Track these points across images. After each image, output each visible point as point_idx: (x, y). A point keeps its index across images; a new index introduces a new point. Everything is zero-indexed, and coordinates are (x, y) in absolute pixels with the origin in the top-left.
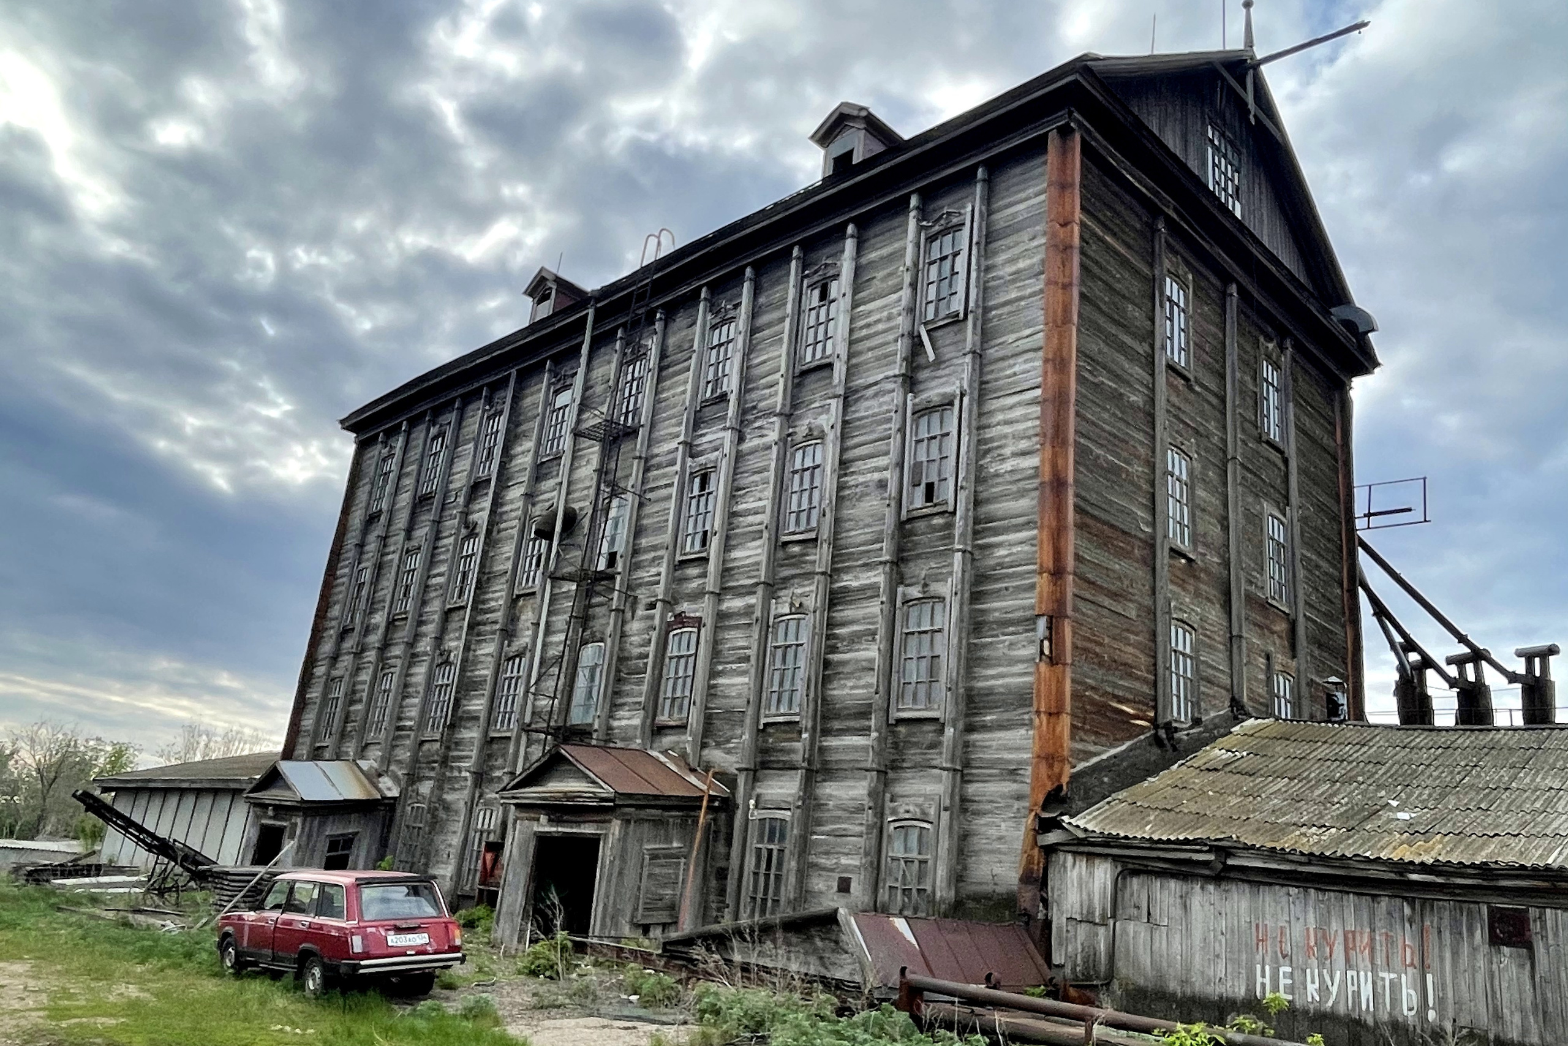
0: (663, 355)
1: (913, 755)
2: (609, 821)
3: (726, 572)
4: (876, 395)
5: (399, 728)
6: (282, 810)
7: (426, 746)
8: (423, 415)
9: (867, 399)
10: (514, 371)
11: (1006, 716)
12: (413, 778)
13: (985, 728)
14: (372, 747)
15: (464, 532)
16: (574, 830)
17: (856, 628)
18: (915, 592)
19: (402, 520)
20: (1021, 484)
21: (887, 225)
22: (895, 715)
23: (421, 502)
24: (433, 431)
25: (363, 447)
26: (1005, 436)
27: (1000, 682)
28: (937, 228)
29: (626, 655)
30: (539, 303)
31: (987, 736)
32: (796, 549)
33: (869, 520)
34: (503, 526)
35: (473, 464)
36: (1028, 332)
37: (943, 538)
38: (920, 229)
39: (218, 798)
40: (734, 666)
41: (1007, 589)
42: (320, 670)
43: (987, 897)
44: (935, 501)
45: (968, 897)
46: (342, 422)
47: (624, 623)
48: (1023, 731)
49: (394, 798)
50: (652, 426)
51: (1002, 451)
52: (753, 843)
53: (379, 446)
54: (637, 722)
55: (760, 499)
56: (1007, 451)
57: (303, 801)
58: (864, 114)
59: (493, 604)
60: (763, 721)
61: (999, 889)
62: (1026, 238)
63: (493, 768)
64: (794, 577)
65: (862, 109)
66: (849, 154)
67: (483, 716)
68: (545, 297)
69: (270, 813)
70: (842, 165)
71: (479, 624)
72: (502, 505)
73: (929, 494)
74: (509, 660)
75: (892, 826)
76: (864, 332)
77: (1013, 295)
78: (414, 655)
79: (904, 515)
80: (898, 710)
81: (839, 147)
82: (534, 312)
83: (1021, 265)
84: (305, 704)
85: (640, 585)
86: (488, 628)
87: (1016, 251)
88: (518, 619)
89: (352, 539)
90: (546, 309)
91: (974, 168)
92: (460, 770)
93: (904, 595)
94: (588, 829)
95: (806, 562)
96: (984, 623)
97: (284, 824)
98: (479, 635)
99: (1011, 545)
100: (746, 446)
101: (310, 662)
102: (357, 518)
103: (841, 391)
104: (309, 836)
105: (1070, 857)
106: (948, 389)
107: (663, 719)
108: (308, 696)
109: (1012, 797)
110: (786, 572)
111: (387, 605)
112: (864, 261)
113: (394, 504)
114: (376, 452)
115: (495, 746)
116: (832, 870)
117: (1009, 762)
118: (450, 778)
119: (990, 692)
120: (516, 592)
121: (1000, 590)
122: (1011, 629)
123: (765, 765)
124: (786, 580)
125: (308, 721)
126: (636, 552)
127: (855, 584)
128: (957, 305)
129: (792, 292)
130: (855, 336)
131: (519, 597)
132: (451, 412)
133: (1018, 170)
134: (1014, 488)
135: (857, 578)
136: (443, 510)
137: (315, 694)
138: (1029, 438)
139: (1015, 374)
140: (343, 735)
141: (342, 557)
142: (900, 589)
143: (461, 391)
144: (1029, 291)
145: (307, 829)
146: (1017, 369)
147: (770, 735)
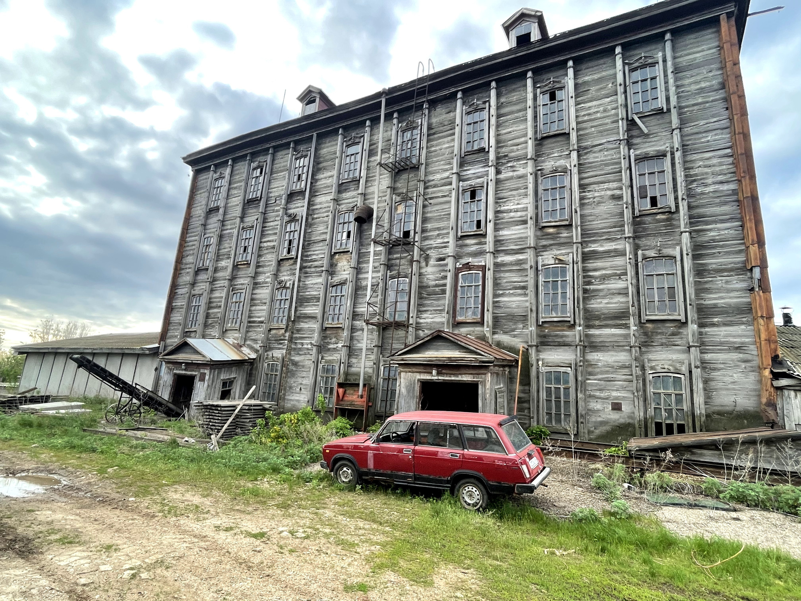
0: (430, 128)
1: (659, 339)
2: (485, 374)
3: (498, 242)
4: (601, 151)
5: (250, 322)
7: (273, 332)
8: (245, 156)
9: (594, 152)
10: (315, 134)
11: (729, 319)
12: (267, 348)
13: (713, 325)
14: (229, 332)
15: (286, 219)
16: (453, 378)
17: (604, 272)
18: (652, 253)
19: (237, 211)
20: (722, 199)
21: (596, 63)
22: (644, 318)
23: (249, 203)
24: (253, 165)
25: (197, 173)
26: (707, 173)
27: (722, 301)
28: (637, 64)
29: (425, 284)
30: (307, 104)
31: (715, 329)
32: (551, 230)
33: (605, 216)
34: (315, 216)
35: (288, 184)
36: (715, 119)
38: (624, 64)
39: (109, 358)
40: (511, 292)
41: (719, 253)
42: (183, 291)
43: (730, 413)
44: (659, 206)
45: (714, 413)
46: (184, 159)
47: (420, 268)
48: (743, 327)
49: (254, 359)
50: (427, 165)
51: (706, 181)
52: (544, 385)
53: (212, 173)
54: (444, 320)
55: (518, 204)
56: (710, 181)
57: (211, 361)
58: (539, 14)
59: (314, 257)
60: (541, 320)
61: (738, 409)
62: (705, 71)
63: (329, 343)
64: (551, 245)
65: (537, 11)
66: (528, 35)
67: (319, 316)
69: (183, 367)
71: (305, 267)
72: (313, 205)
73: (654, 202)
74: (333, 287)
75: (651, 376)
76: (586, 118)
77: (700, 100)
78: (256, 284)
79: (637, 213)
80: (646, 315)
81: (520, 30)
82: (303, 110)
83: (703, 85)
84: (172, 309)
85: (431, 248)
86: (313, 270)
87: (699, 78)
88: (336, 265)
89: (197, 222)
90: (313, 108)
91: (664, 33)
92: (302, 344)
93: (643, 255)
95: (560, 237)
96: (705, 270)
97: (194, 373)
98: (306, 273)
99: (719, 230)
100: (501, 176)
101: (174, 286)
102: (199, 211)
103: (576, 147)
104: (213, 381)
105: (792, 393)
106: (662, 148)
107: (459, 318)
108: (174, 304)
109: (739, 361)
110: (544, 243)
111: (232, 256)
112: (580, 81)
113: (227, 204)
114: (210, 176)
115: (328, 332)
116: (607, 399)
117: (735, 343)
118: (295, 349)
119: (715, 306)
120: (333, 251)
121: (714, 253)
122: (726, 274)
123: (543, 344)
124: (544, 246)
125: (177, 317)
126: (423, 231)
127: (601, 249)
128: (661, 103)
129: (530, 96)
130: (580, 119)
131: (335, 253)
132: (267, 154)
133: (693, 36)
134: (717, 200)
135: (602, 246)
136: (266, 207)
137: (180, 302)
138: (725, 174)
139: (708, 141)
140: (206, 325)
141: (189, 231)
142: (640, 252)
143: (274, 144)
144: (711, 98)
145: (212, 376)
146: (709, 138)
147: (546, 328)
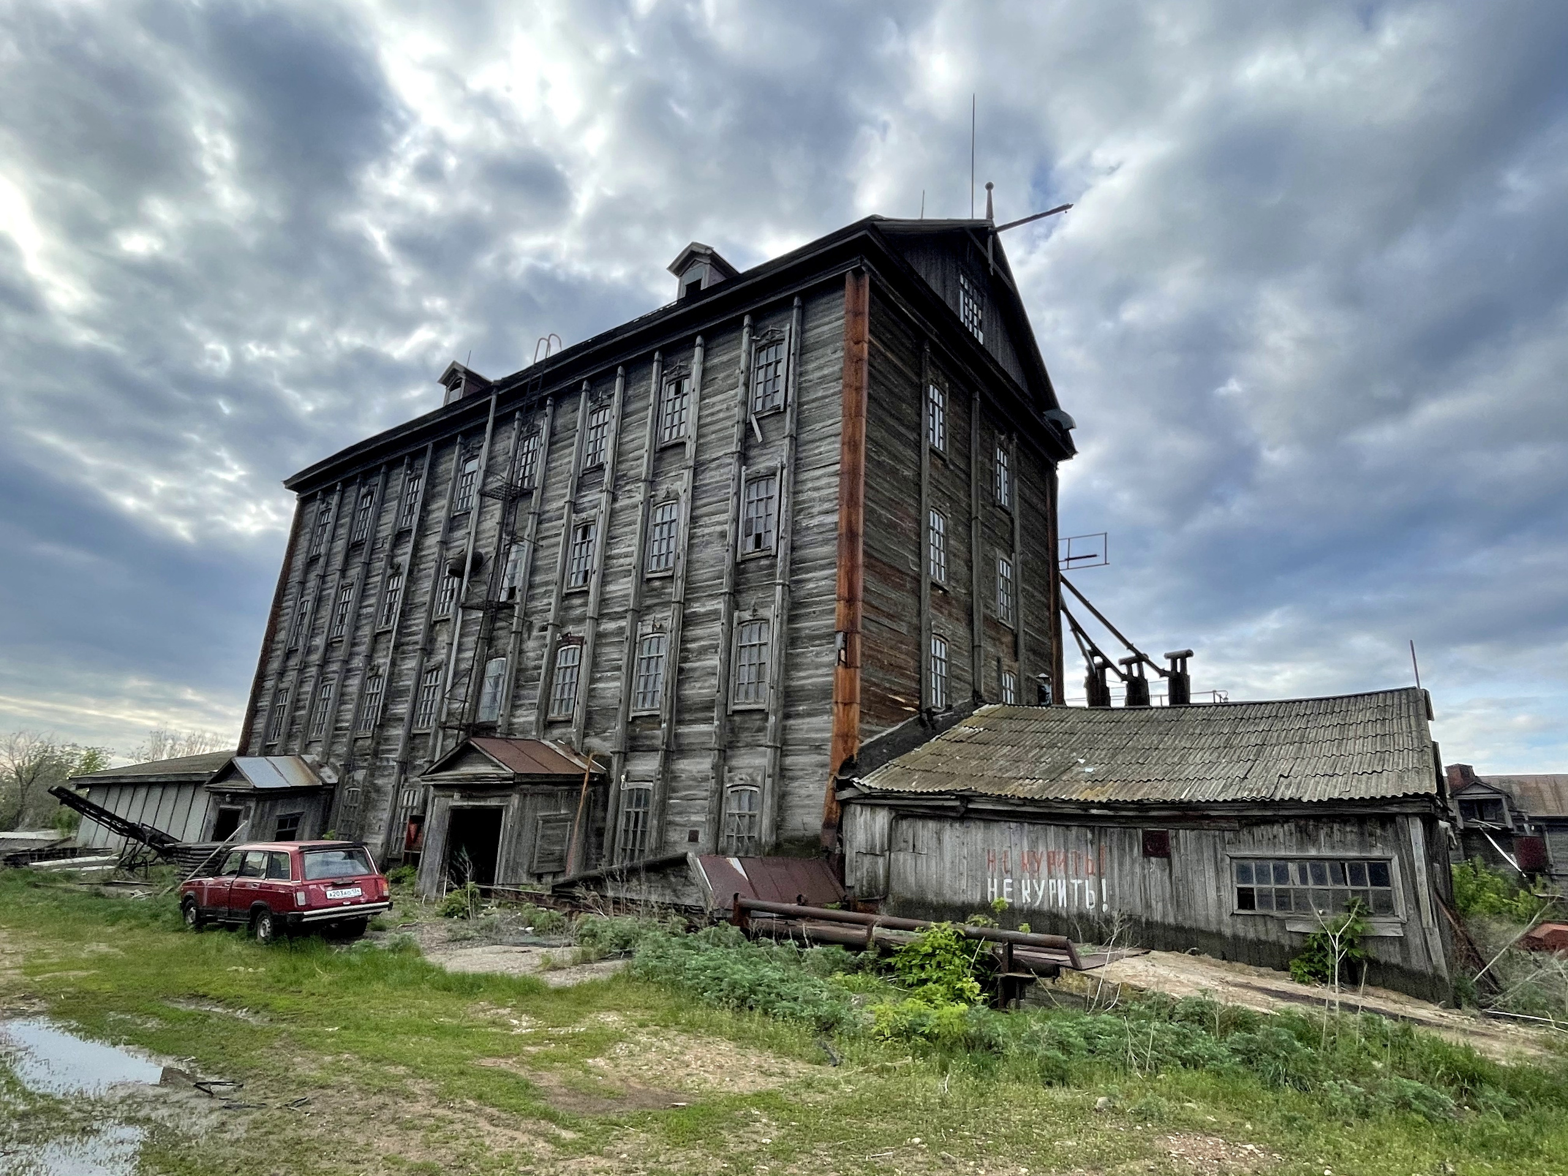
0: (552, 433)
1: (746, 737)
2: (510, 796)
3: (603, 601)
4: (718, 467)
5: (337, 729)
6: (236, 797)
7: (360, 743)
8: (355, 477)
9: (711, 470)
10: (430, 444)
11: (815, 706)
12: (349, 767)
13: (798, 715)
14: (314, 744)
15: (390, 571)
16: (482, 803)
17: (702, 643)
18: (747, 615)
19: (338, 562)
20: (825, 536)
21: (727, 338)
22: (732, 708)
23: (354, 548)
24: (364, 491)
25: (304, 503)
26: (814, 500)
27: (810, 681)
28: (764, 342)
29: (523, 666)
30: (452, 389)
31: (800, 721)
32: (657, 584)
33: (712, 562)
34: (422, 567)
35: (397, 518)
36: (831, 422)
37: (770, 575)
38: (751, 342)
39: (182, 791)
40: (609, 674)
41: (814, 612)
42: (269, 684)
43: (799, 840)
44: (762, 547)
45: (786, 841)
46: (286, 482)
47: (522, 642)
48: (825, 717)
49: (334, 785)
50: (544, 488)
51: (810, 511)
52: (624, 808)
53: (318, 502)
54: (532, 718)
55: (629, 546)
56: (815, 510)
57: (255, 789)
58: (709, 252)
59: (414, 628)
60: (632, 715)
61: (808, 834)
62: (829, 352)
63: (415, 758)
64: (656, 605)
65: (708, 248)
66: (699, 282)
67: (406, 717)
68: (456, 386)
69: (228, 799)
70: (692, 291)
71: (403, 645)
72: (422, 550)
73: (758, 544)
74: (428, 673)
75: (730, 790)
76: (709, 419)
77: (820, 394)
78: (349, 671)
79: (739, 558)
80: (735, 704)
81: (690, 277)
82: (447, 397)
83: (826, 372)
84: (257, 711)
85: (536, 612)
86: (411, 648)
87: (822, 361)
88: (436, 640)
89: (296, 577)
90: (457, 395)
91: (792, 297)
92: (388, 759)
93: (739, 617)
94: (493, 803)
95: (664, 594)
96: (798, 638)
97: (240, 807)
98: (403, 653)
99: (818, 580)
100: (617, 505)
101: (261, 677)
102: (299, 561)
103: (691, 463)
104: (262, 817)
105: (859, 808)
106: (772, 464)
107: (553, 715)
108: (259, 704)
109: (817, 766)
110: (649, 602)
111: (326, 631)
112: (709, 364)
113: (330, 549)
114: (315, 508)
115: (417, 741)
116: (684, 826)
117: (815, 740)
118: (380, 767)
119: (802, 688)
120: (434, 619)
121: (809, 613)
122: (817, 642)
123: (634, 749)
124: (649, 607)
125: (260, 725)
126: (531, 586)
127: (702, 610)
128: (779, 400)
129: (653, 387)
130: (702, 422)
131: (436, 622)
132: (378, 475)
133: (824, 300)
134: (820, 538)
135: (704, 605)
136: (371, 554)
137: (265, 702)
138: (831, 500)
139: (821, 453)
140: (290, 736)
141: (287, 592)
142: (736, 614)
143: (386, 459)
144: (832, 391)
145: (259, 811)
146: (822, 449)
147: (637, 726)
